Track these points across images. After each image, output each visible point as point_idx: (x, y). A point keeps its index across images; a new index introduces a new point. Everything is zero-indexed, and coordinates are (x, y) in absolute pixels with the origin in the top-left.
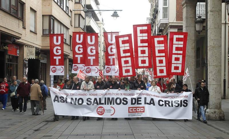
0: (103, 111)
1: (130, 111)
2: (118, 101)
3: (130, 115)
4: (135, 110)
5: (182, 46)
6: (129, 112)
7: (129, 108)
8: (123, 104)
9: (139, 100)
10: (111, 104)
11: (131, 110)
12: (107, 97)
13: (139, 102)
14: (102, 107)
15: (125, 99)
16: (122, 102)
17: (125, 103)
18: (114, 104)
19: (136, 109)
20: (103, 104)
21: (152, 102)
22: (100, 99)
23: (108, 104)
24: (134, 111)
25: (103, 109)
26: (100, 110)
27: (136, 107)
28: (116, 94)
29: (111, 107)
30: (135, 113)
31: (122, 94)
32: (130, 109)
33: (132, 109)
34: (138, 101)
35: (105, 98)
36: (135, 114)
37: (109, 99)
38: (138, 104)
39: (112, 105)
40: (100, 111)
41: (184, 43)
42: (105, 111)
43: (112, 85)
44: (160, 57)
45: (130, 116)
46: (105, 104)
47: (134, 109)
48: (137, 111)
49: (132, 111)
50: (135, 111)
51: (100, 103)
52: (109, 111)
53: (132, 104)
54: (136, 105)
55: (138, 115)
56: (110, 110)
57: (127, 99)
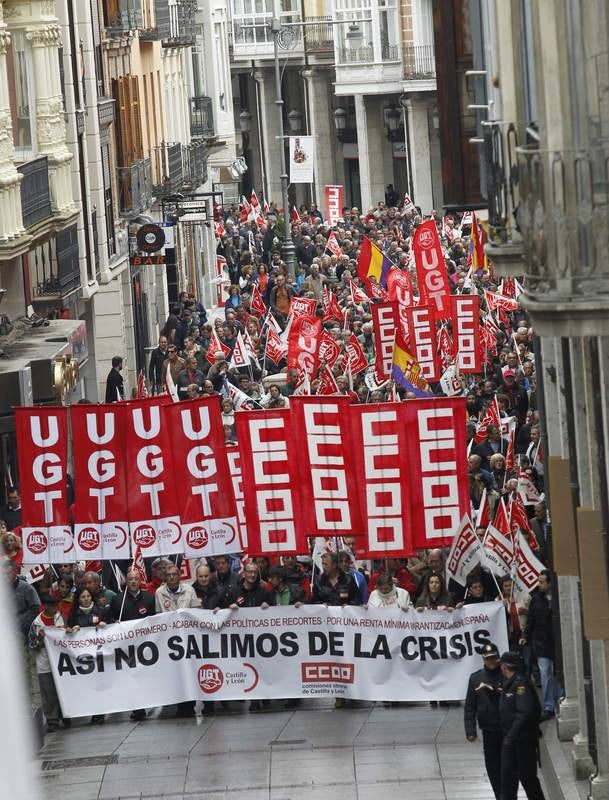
0: (217, 679)
1: (308, 676)
2: (267, 645)
3: (309, 689)
4: (324, 672)
5: (451, 445)
6: (305, 679)
7: (304, 666)
8: (284, 652)
9: (337, 639)
10: (243, 655)
11: (311, 672)
12: (229, 631)
13: (337, 648)
14: (212, 667)
15: (288, 638)
16: (281, 646)
17: (290, 649)
18: (252, 655)
19: (327, 668)
20: (215, 655)
21: (381, 648)
22: (205, 638)
23: (234, 655)
24: (321, 676)
25: (216, 671)
26: (208, 676)
27: (331, 665)
28: (257, 623)
29: (246, 665)
30: (326, 683)
31: (276, 622)
32: (308, 669)
33: (315, 668)
34: (333, 643)
35: (224, 637)
36: (327, 686)
37: (235, 637)
38: (333, 652)
39: (247, 659)
40: (208, 678)
41: (456, 433)
42: (225, 679)
43: (244, 592)
44: (382, 482)
45: (307, 692)
46: (225, 655)
47: (321, 668)
48: (334, 676)
49: (315, 676)
50: (328, 676)
51: (207, 655)
52: (239, 677)
53: (313, 652)
54: (327, 657)
55: (338, 689)
56: (241, 674)
57: (294, 636)
